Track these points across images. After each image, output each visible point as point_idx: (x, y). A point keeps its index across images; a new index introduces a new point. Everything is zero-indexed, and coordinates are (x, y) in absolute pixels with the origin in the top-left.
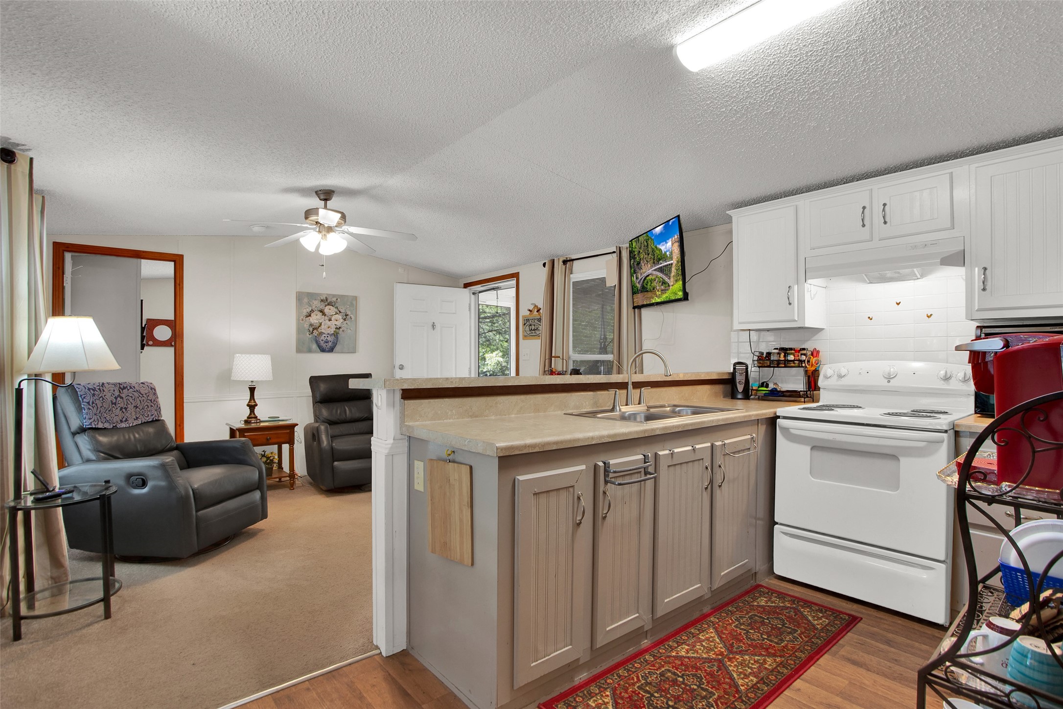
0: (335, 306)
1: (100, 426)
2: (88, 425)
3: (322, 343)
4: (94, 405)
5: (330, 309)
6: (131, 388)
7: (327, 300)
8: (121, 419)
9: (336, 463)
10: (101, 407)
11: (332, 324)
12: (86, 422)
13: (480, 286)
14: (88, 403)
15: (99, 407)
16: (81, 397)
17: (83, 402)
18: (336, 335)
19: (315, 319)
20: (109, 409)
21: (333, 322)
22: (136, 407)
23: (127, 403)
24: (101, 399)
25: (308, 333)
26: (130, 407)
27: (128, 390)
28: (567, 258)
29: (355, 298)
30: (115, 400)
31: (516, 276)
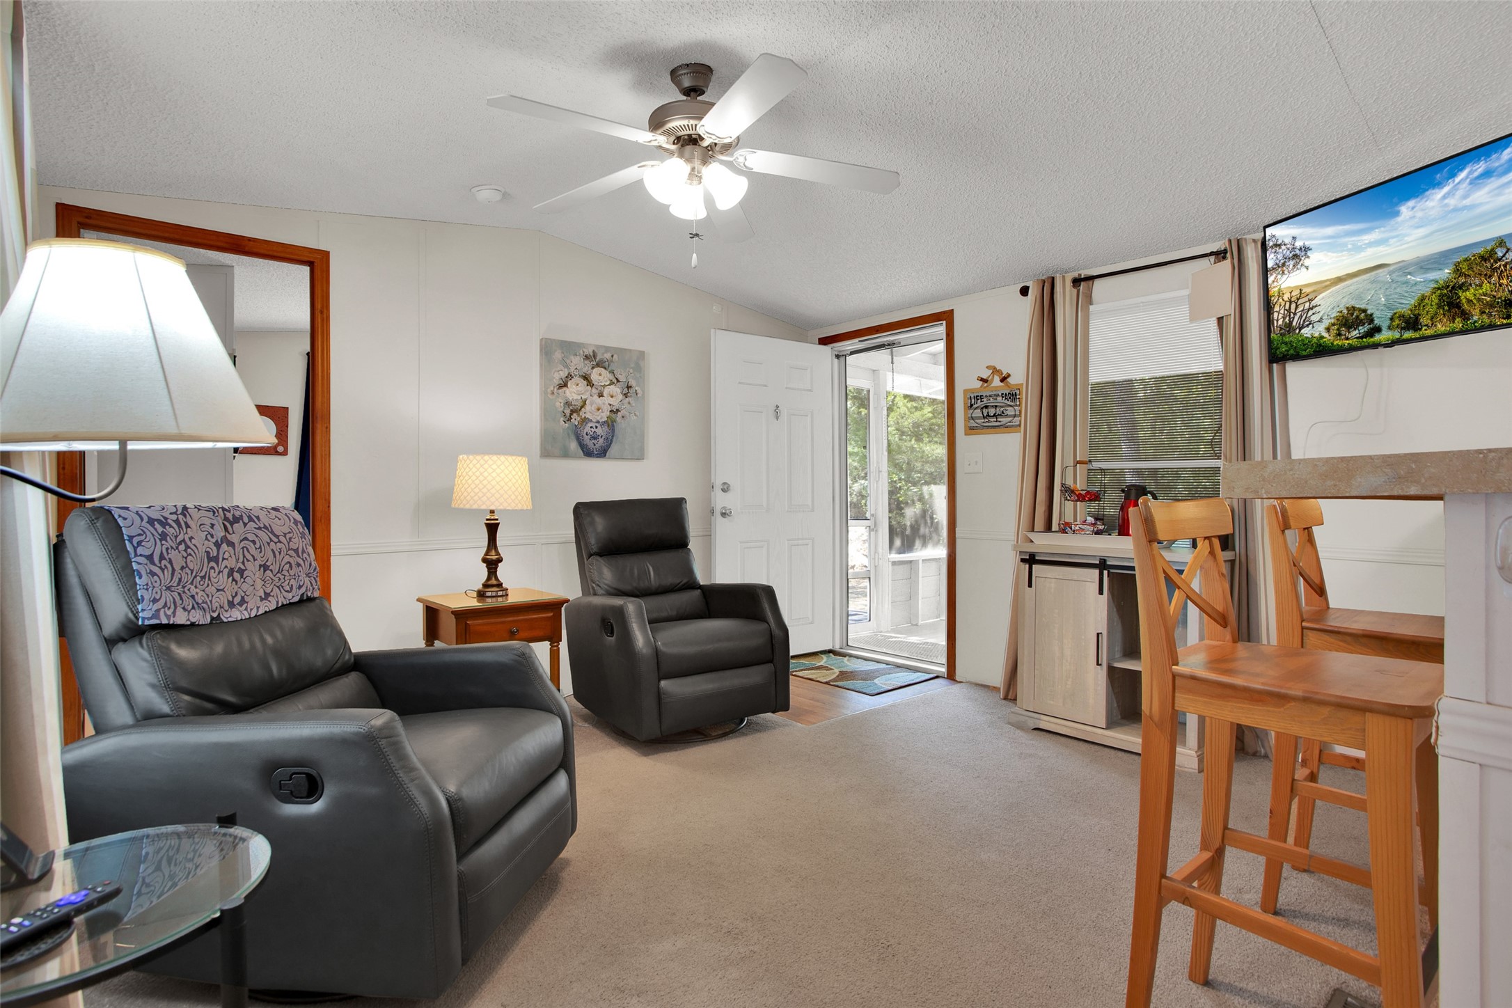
0: (610, 369)
1: (181, 618)
2: (149, 619)
3: (587, 438)
4: (164, 562)
5: (600, 374)
6: (251, 519)
7: (595, 356)
8: (231, 599)
9: (663, 683)
10: (182, 568)
11: (604, 404)
12: (143, 610)
13: (857, 340)
14: (150, 558)
15: (177, 568)
16: (132, 543)
17: (136, 555)
18: (610, 424)
19: (575, 391)
20: (203, 574)
21: (606, 400)
22: (265, 567)
23: (244, 557)
24: (182, 547)
25: (562, 419)
26: (252, 567)
27: (245, 525)
28: (1080, 275)
29: (642, 354)
30: (215, 549)
31: (947, 317)
